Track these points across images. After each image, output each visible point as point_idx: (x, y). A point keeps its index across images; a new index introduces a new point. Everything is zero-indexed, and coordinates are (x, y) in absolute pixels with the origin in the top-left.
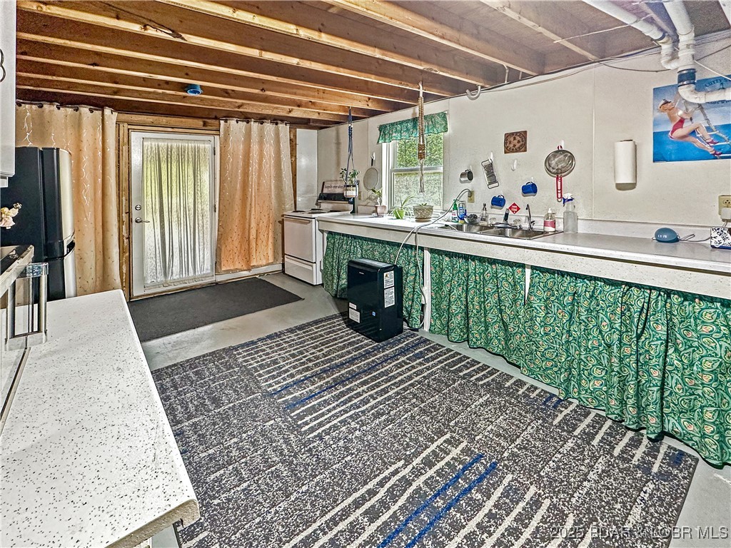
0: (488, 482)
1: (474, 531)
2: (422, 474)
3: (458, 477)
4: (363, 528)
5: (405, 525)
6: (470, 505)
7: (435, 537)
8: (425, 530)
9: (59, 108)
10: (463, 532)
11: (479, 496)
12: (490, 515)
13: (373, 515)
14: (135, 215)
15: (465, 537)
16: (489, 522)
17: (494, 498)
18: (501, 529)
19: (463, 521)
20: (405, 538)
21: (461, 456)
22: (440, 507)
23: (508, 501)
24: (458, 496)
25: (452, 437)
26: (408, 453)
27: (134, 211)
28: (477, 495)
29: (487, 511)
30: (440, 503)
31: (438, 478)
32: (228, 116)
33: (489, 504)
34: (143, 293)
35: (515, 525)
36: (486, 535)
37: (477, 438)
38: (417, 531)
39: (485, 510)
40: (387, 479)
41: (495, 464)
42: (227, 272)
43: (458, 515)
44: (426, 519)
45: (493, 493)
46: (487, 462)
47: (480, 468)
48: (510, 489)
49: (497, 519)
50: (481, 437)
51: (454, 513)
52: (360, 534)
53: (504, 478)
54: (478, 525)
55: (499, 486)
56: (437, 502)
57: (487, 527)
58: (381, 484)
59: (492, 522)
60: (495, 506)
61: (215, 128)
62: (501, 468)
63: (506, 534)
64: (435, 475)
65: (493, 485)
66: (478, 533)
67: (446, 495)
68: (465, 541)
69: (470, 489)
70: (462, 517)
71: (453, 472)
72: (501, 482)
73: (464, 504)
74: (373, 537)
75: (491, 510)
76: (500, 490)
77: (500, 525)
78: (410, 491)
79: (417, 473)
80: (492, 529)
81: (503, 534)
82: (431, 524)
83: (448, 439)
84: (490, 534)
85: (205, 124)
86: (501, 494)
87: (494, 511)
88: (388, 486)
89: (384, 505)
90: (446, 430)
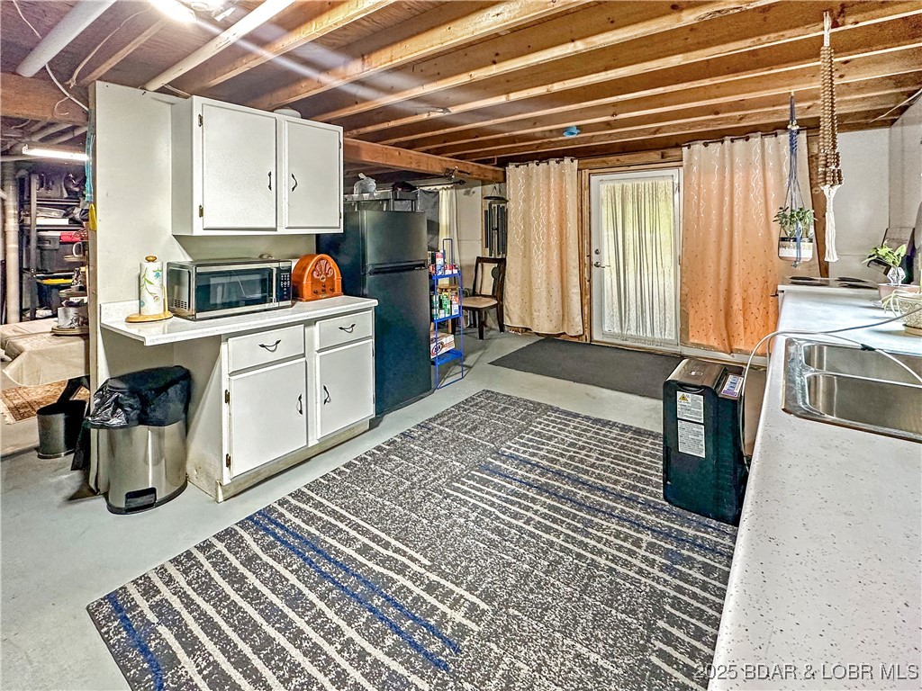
0: (411, 656)
1: (344, 636)
2: (414, 583)
3: (414, 618)
4: (350, 546)
5: (353, 574)
6: (376, 633)
7: (340, 599)
8: (347, 591)
9: (538, 165)
10: (343, 624)
11: (389, 642)
12: (363, 654)
13: (364, 550)
14: (595, 258)
15: (338, 626)
16: (355, 651)
17: (387, 661)
18: (345, 665)
19: (356, 624)
20: (340, 576)
21: (451, 623)
22: (372, 602)
23: (384, 678)
24: (388, 620)
25: (483, 612)
26: (443, 567)
27: (594, 254)
28: (390, 640)
29: (368, 650)
30: (377, 601)
31: (410, 598)
32: (690, 140)
33: (378, 654)
34: (601, 340)
35: (350, 682)
36: (339, 647)
37: (493, 646)
38: (346, 584)
39: (369, 648)
40: (405, 554)
41: (446, 668)
42: (698, 346)
43: (364, 620)
44: (359, 590)
45: (394, 659)
46: (446, 657)
47: (433, 646)
48: (402, 683)
49: (359, 661)
50: (496, 650)
51: (366, 616)
52: (345, 545)
53: (421, 678)
54: (351, 641)
55: (406, 668)
56: (379, 600)
57: (348, 649)
58: (397, 550)
59: (355, 655)
60: (376, 661)
61: (677, 158)
62: (439, 675)
63: (339, 669)
64: (414, 595)
65: (408, 661)
66: (342, 639)
67: (388, 607)
68: (334, 626)
69: (400, 633)
70: (361, 623)
71: (421, 614)
72: (414, 673)
73: (377, 626)
74: (342, 554)
75: (370, 655)
76: (401, 670)
77: (351, 664)
78: (391, 574)
79: (416, 578)
80: (346, 654)
81: (339, 666)
82: (353, 595)
83: (479, 606)
84: (339, 652)
85: (663, 157)
86: (394, 671)
87: (368, 658)
88: (396, 556)
89: (373, 557)
90: (496, 604)
